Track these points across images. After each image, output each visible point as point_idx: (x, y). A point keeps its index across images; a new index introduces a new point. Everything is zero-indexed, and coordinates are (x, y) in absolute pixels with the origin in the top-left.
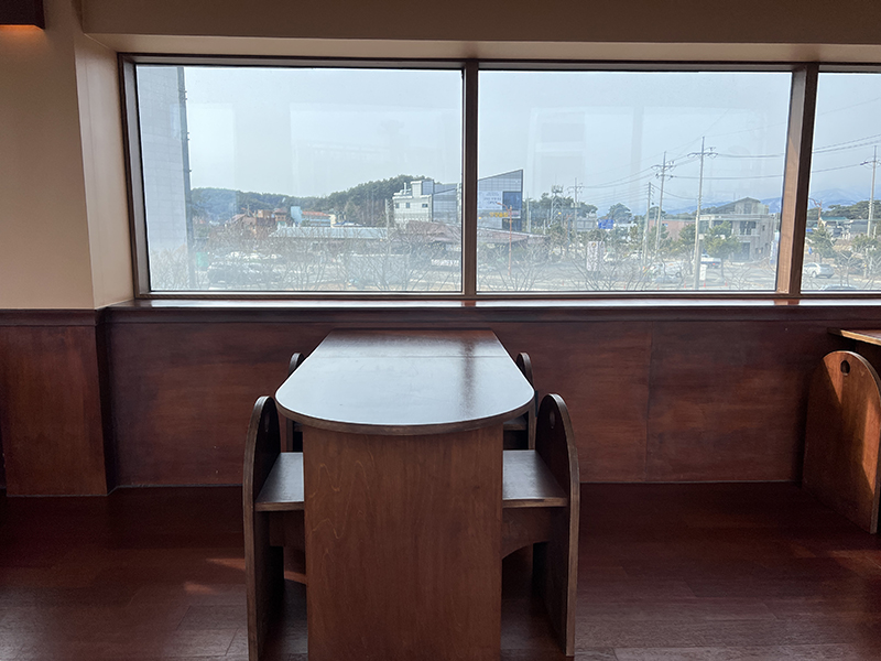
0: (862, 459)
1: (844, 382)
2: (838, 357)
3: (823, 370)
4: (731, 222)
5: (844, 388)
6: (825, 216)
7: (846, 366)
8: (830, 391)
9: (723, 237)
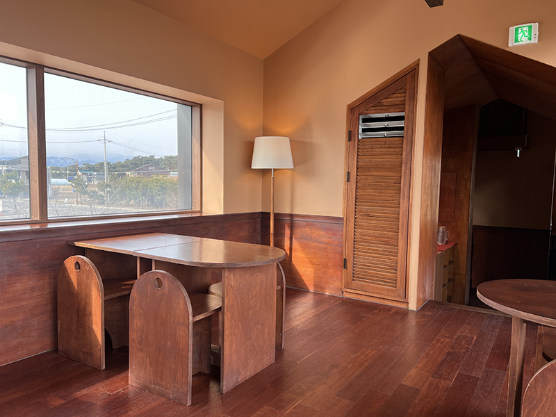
0: (92, 325)
1: (78, 276)
2: (73, 259)
3: (64, 270)
4: (19, 171)
5: (78, 280)
6: (81, 170)
7: (78, 265)
8: (69, 283)
9: (14, 181)
